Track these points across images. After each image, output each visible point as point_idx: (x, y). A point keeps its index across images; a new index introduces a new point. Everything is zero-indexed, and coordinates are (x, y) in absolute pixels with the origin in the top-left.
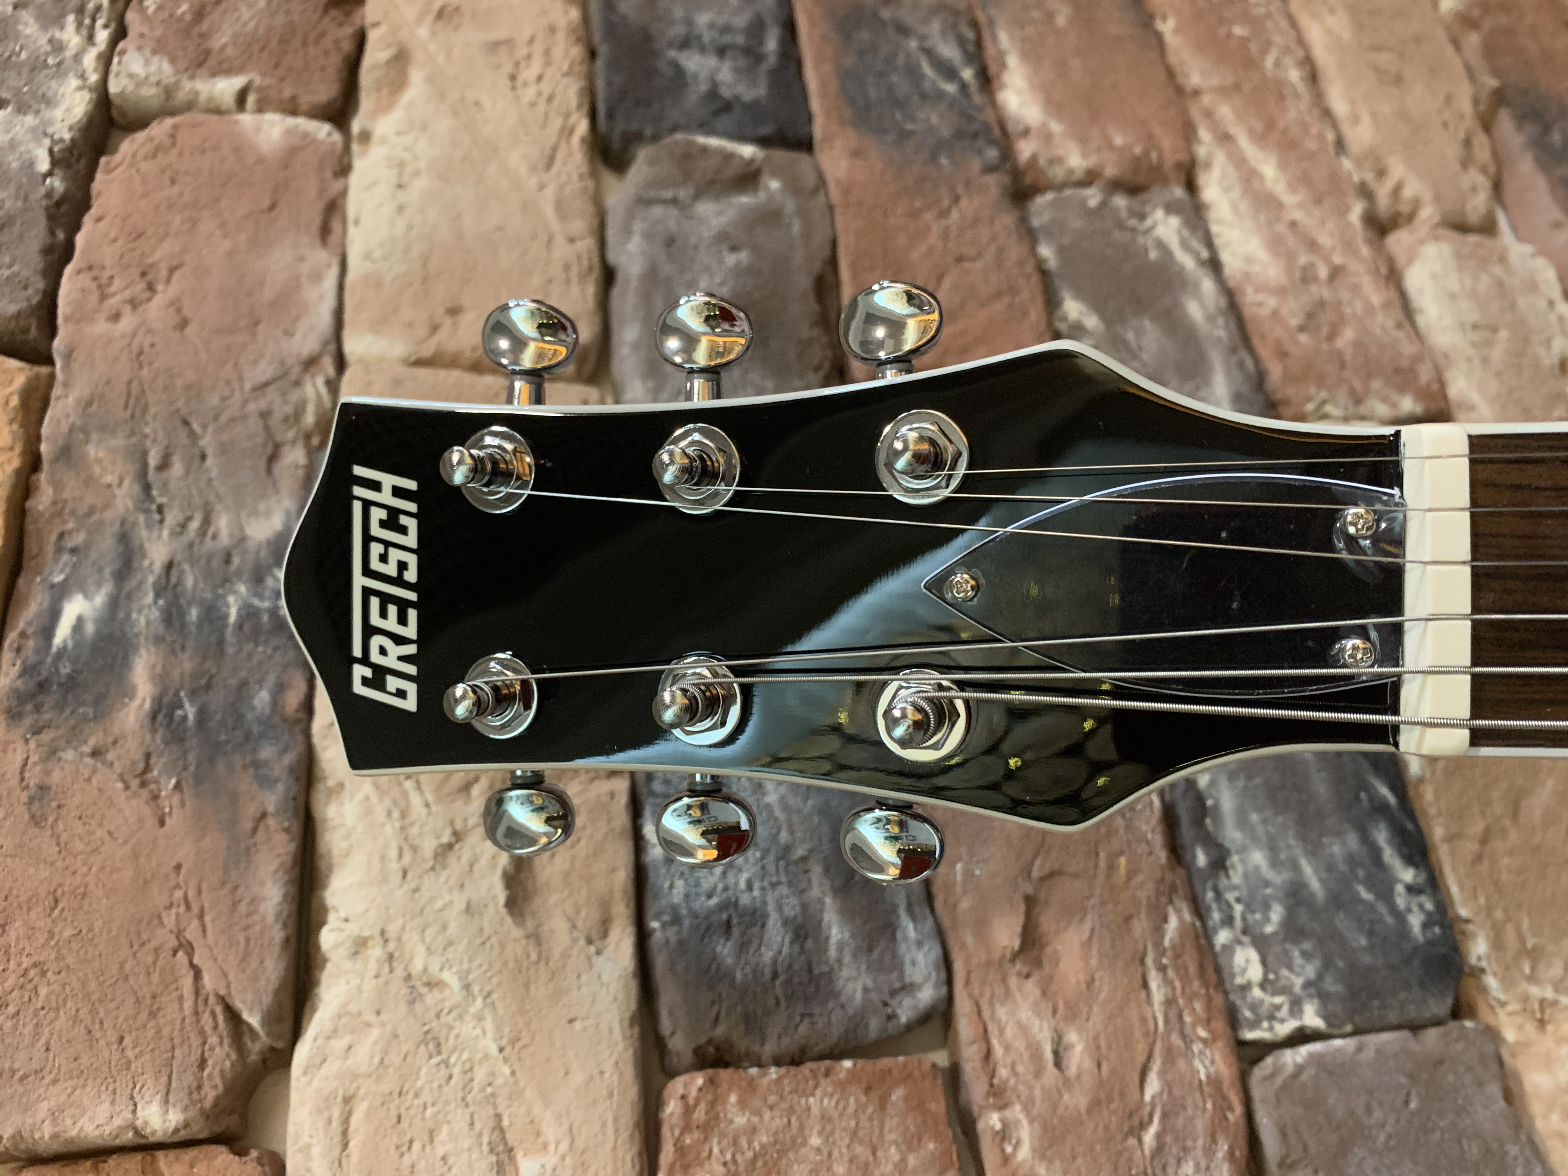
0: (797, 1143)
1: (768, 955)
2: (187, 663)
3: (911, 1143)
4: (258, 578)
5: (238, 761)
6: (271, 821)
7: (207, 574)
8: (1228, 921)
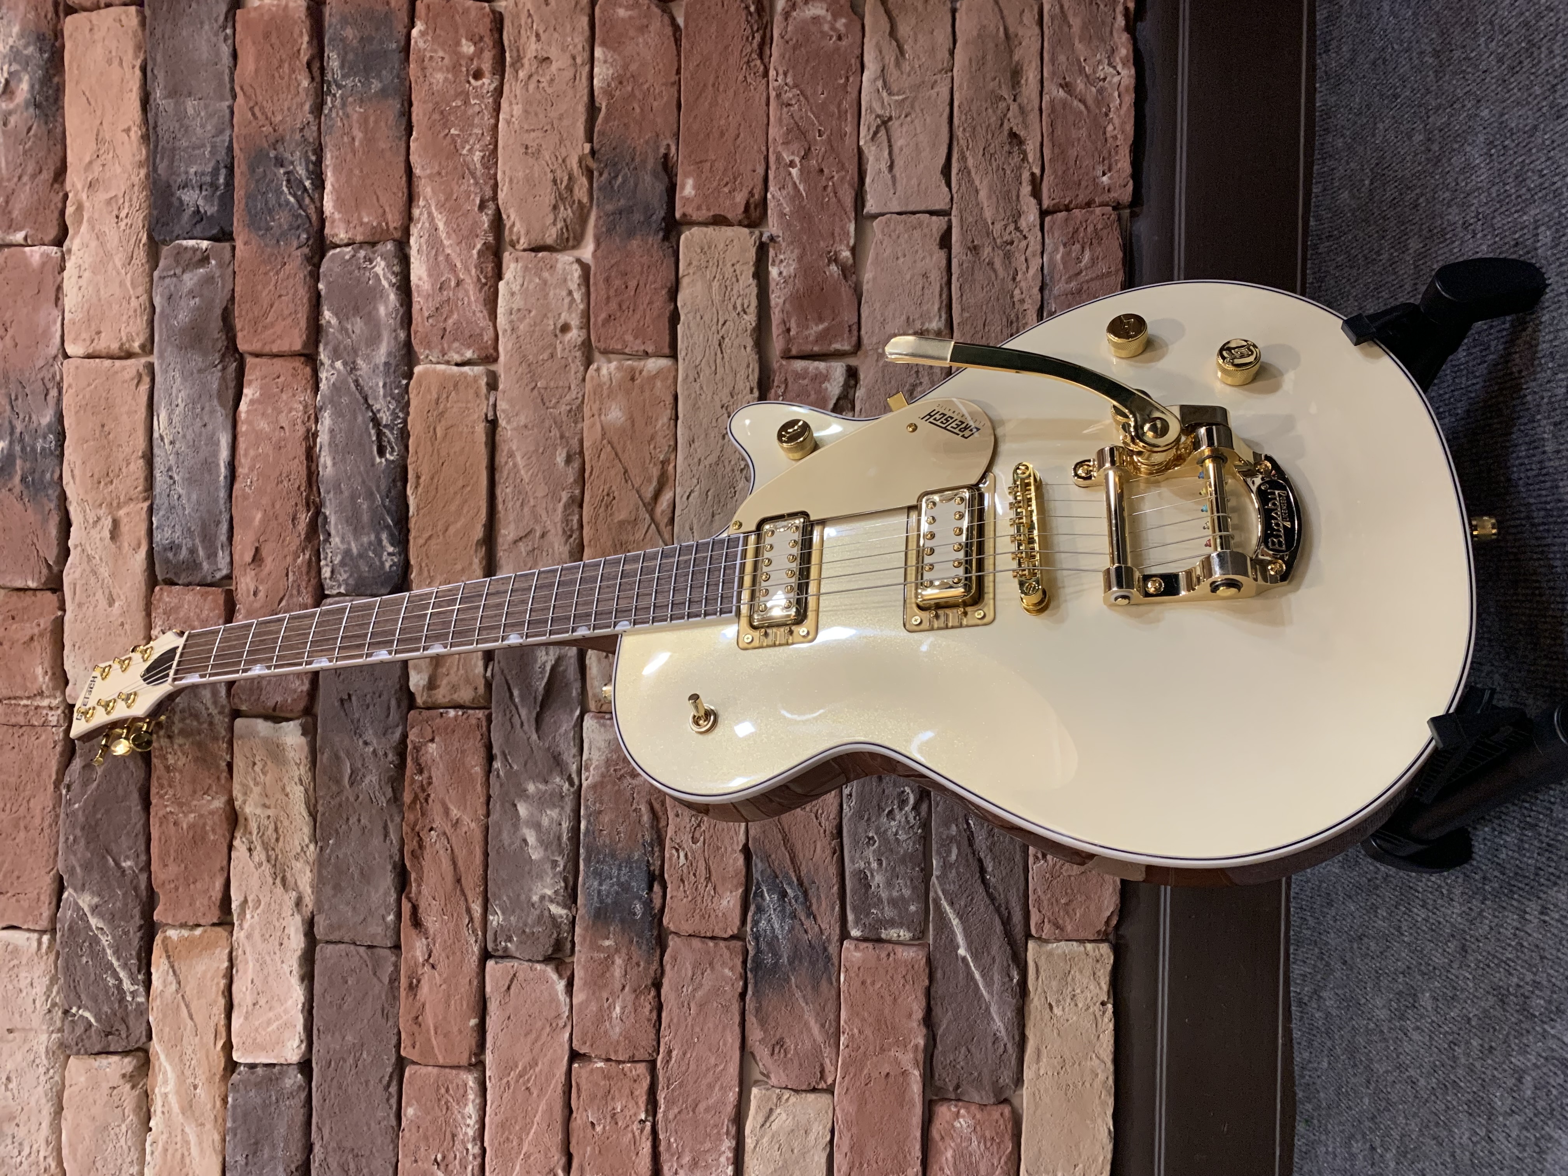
0: (182, 606)
1: (182, 557)
2: (28, 465)
3: (212, 610)
4: (45, 438)
5: (43, 494)
6: (53, 512)
7: (31, 436)
8: (326, 559)
